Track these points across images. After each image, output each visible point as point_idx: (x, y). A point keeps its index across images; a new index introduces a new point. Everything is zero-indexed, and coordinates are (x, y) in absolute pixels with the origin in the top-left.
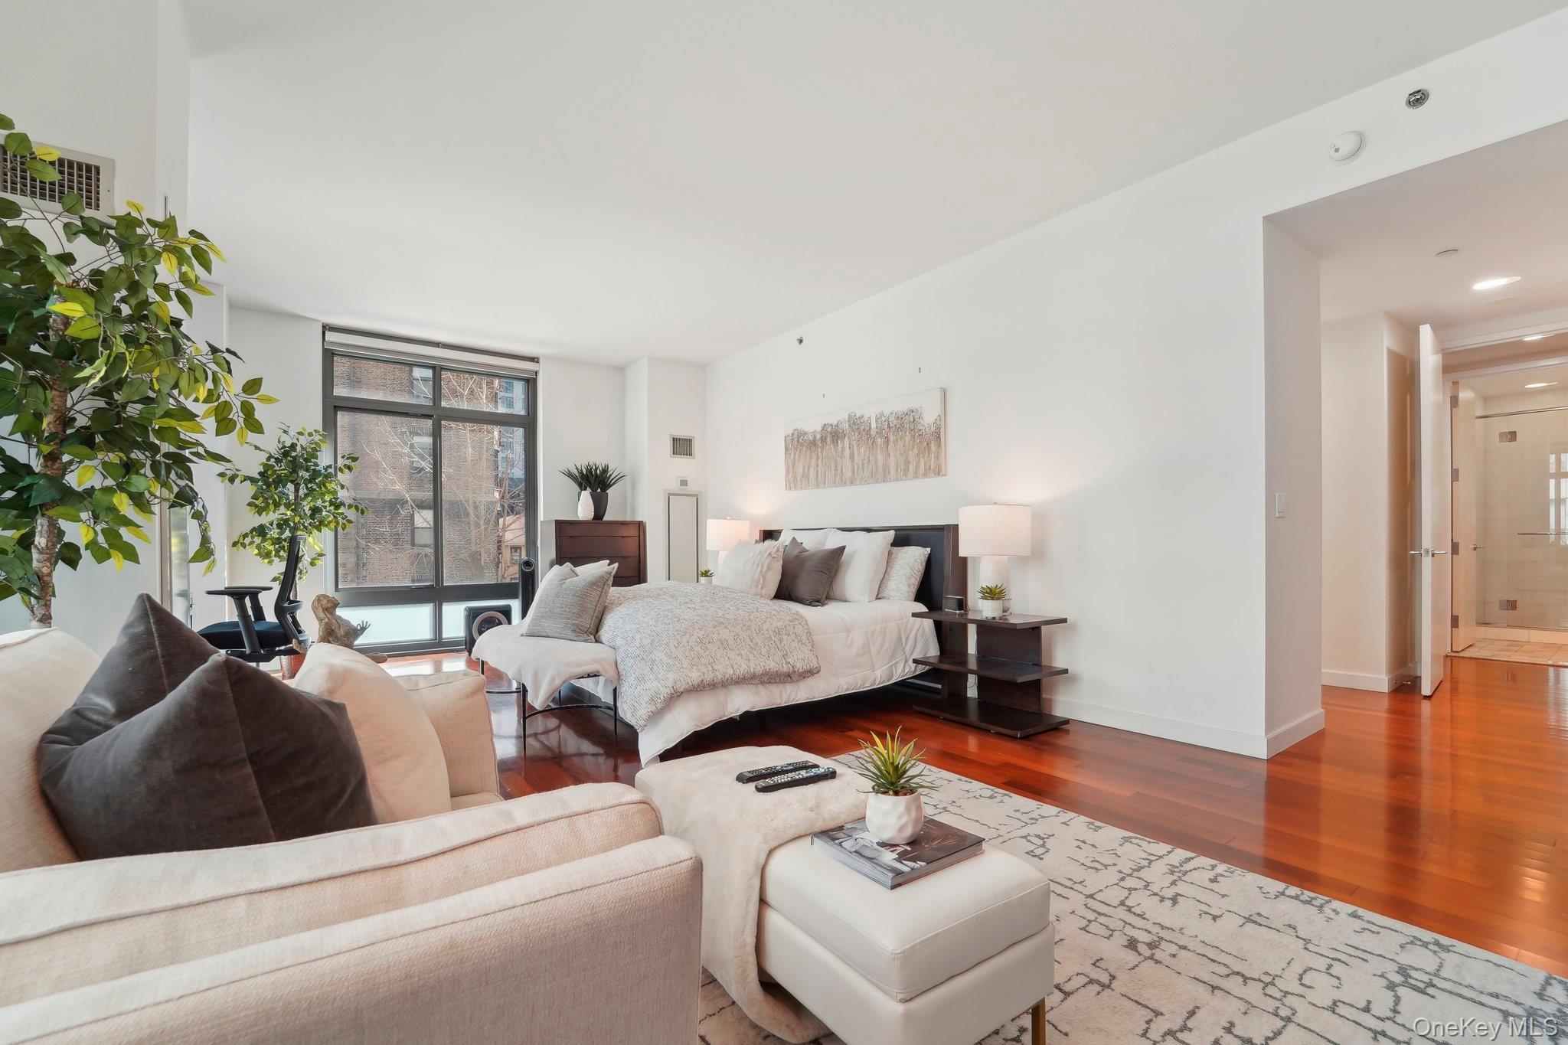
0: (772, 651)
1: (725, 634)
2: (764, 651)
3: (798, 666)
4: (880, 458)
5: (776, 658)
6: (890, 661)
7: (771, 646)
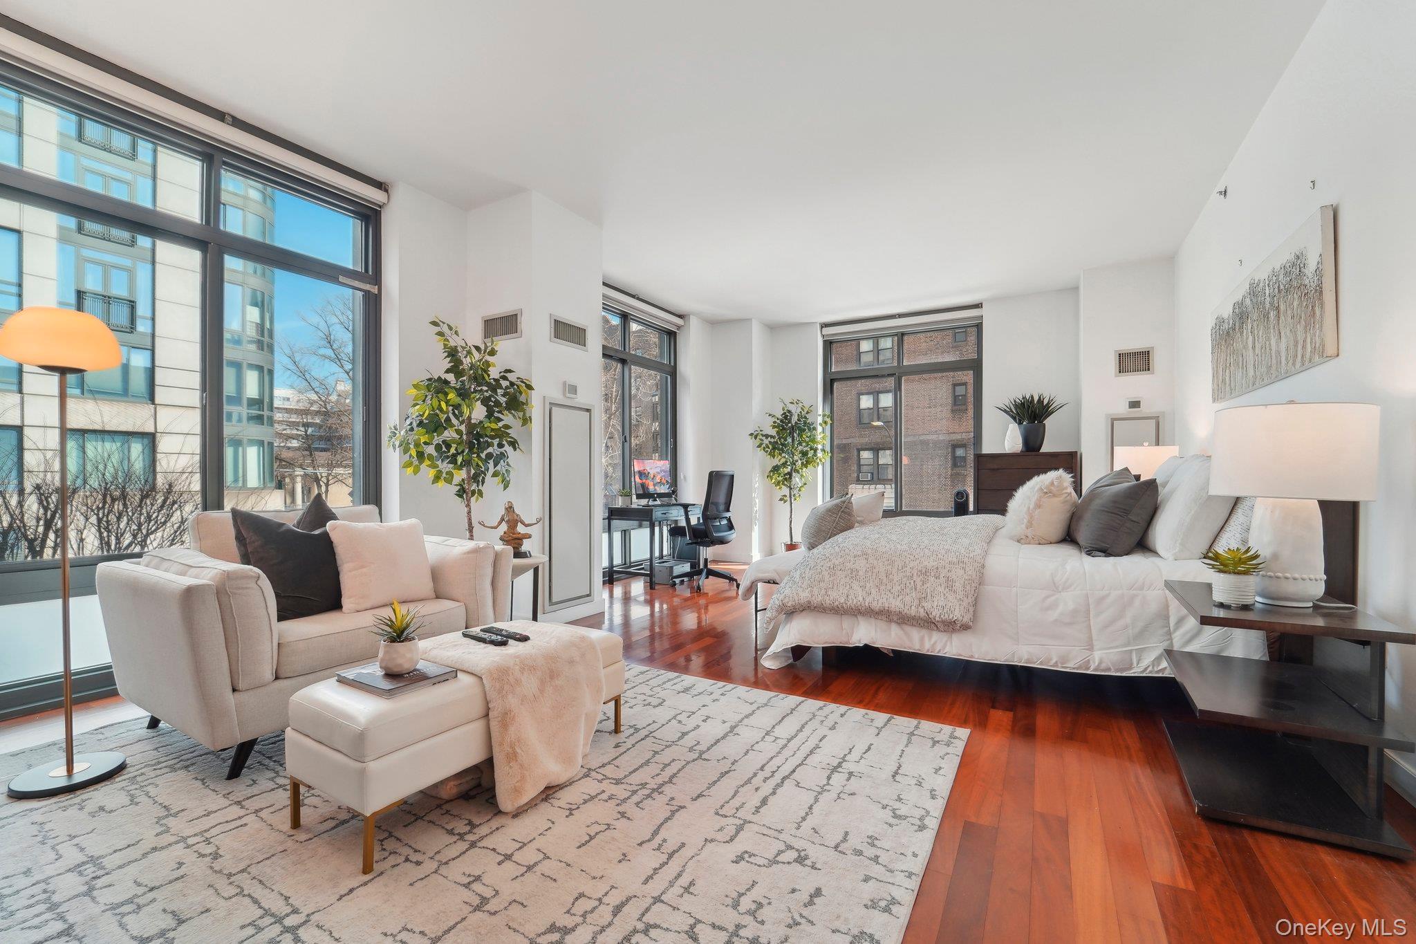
0: (908, 590)
1: (861, 564)
2: (897, 588)
3: (934, 614)
4: (1273, 342)
5: (908, 599)
6: (1128, 644)
7: (908, 584)
